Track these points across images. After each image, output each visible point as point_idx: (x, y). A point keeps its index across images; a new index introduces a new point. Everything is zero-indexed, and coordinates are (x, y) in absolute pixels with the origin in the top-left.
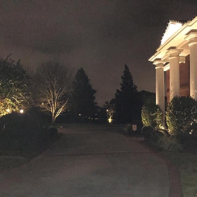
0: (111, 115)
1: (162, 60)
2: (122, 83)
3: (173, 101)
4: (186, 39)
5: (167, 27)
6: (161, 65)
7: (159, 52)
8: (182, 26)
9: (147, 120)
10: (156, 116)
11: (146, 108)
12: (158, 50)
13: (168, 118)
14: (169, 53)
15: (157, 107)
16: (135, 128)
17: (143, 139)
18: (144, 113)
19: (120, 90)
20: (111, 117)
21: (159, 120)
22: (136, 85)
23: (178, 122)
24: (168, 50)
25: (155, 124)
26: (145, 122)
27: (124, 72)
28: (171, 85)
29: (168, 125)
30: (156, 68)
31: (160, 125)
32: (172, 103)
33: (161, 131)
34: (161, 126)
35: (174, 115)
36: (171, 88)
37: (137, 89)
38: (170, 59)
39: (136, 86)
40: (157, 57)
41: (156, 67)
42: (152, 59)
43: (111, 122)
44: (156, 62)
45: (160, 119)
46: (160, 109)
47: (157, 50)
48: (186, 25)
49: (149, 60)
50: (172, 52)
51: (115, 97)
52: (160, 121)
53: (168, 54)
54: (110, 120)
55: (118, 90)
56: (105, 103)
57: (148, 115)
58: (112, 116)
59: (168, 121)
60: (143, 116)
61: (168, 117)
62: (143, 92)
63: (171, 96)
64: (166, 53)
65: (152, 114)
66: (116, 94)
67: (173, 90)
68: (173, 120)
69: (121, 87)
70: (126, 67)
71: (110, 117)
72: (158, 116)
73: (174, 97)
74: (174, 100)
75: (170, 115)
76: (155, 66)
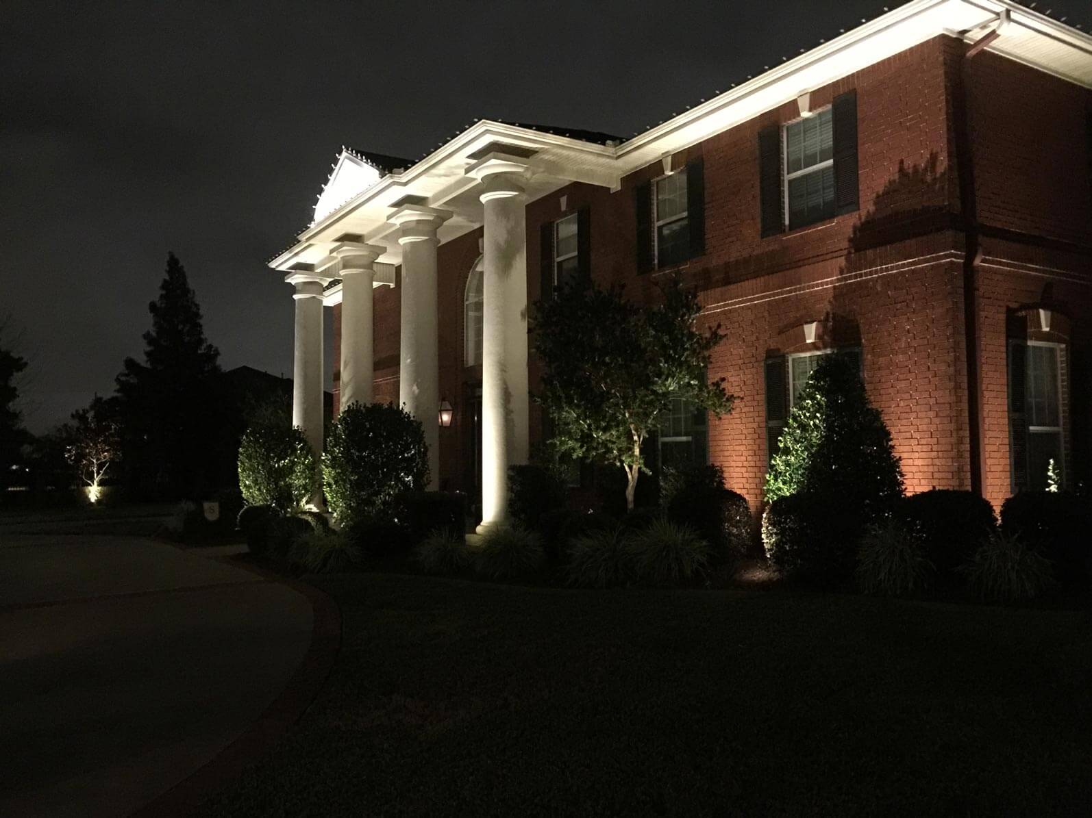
0: (100, 467)
1: (319, 270)
2: (154, 334)
3: (344, 419)
4: (392, 221)
5: (336, 165)
6: (314, 287)
7: (307, 244)
8: (379, 180)
9: (256, 484)
10: (290, 470)
11: (257, 440)
12: (303, 237)
13: (327, 474)
14: (342, 255)
15: (296, 436)
16: (212, 511)
17: (244, 548)
18: (249, 457)
19: (142, 360)
20: (97, 479)
21: (302, 482)
22: (215, 345)
23: (357, 486)
24: (338, 244)
25: (285, 497)
26: (251, 490)
27: (163, 287)
28: (345, 367)
29: (329, 498)
30: (296, 297)
31: (304, 500)
32: (341, 424)
33: (304, 517)
34: (307, 503)
35: (347, 462)
36: (345, 375)
37: (220, 361)
38: (343, 272)
39: (216, 350)
40: (302, 258)
41: (295, 293)
42: (282, 263)
43: (98, 501)
44: (297, 276)
45: (305, 478)
46: (305, 443)
47: (300, 237)
48: (392, 180)
49: (273, 265)
50: (349, 250)
51: (118, 391)
52: (304, 487)
53: (339, 256)
54: (94, 492)
55: (130, 364)
56: (73, 416)
57: (263, 465)
58: (105, 473)
59: (329, 485)
60: (244, 470)
61: (327, 470)
62: (245, 373)
63: (344, 399)
64: (332, 252)
65: (278, 462)
66: (123, 378)
67: (351, 380)
68: (344, 481)
69: (149, 349)
70: (173, 264)
71: (92, 479)
72: (298, 468)
73: (349, 407)
74: (348, 416)
75: (334, 463)
76: (293, 289)
